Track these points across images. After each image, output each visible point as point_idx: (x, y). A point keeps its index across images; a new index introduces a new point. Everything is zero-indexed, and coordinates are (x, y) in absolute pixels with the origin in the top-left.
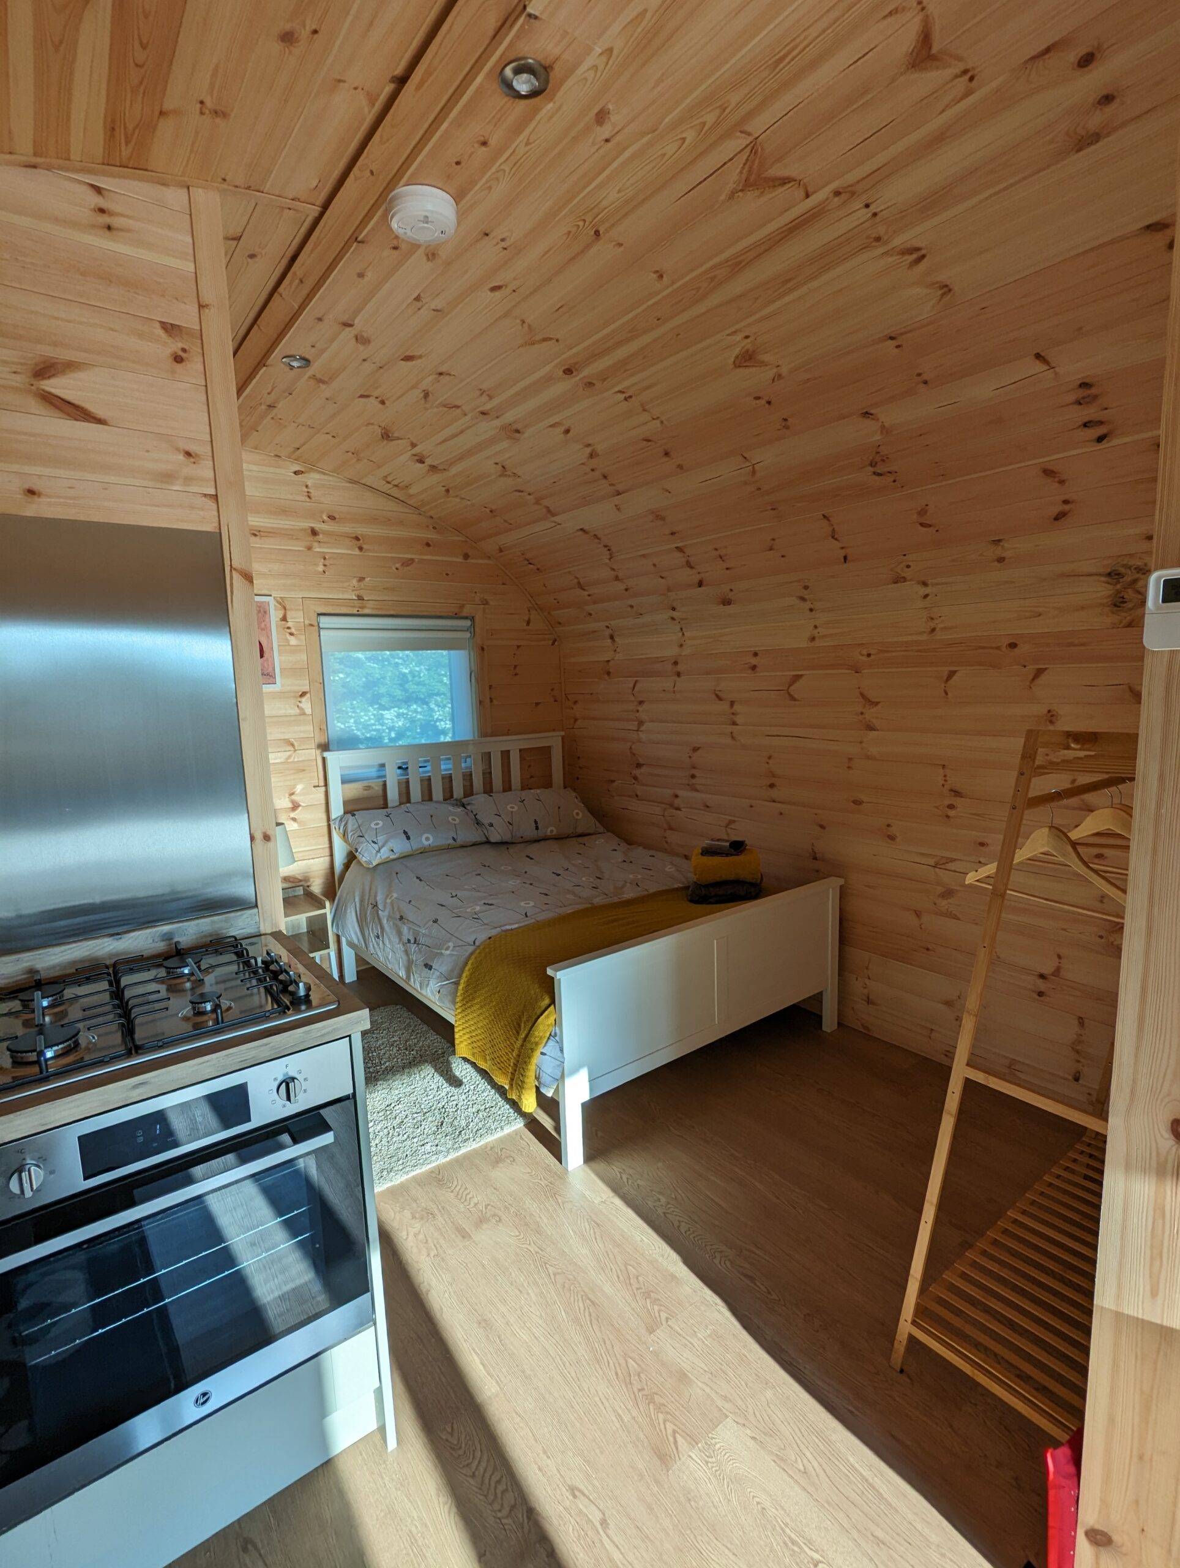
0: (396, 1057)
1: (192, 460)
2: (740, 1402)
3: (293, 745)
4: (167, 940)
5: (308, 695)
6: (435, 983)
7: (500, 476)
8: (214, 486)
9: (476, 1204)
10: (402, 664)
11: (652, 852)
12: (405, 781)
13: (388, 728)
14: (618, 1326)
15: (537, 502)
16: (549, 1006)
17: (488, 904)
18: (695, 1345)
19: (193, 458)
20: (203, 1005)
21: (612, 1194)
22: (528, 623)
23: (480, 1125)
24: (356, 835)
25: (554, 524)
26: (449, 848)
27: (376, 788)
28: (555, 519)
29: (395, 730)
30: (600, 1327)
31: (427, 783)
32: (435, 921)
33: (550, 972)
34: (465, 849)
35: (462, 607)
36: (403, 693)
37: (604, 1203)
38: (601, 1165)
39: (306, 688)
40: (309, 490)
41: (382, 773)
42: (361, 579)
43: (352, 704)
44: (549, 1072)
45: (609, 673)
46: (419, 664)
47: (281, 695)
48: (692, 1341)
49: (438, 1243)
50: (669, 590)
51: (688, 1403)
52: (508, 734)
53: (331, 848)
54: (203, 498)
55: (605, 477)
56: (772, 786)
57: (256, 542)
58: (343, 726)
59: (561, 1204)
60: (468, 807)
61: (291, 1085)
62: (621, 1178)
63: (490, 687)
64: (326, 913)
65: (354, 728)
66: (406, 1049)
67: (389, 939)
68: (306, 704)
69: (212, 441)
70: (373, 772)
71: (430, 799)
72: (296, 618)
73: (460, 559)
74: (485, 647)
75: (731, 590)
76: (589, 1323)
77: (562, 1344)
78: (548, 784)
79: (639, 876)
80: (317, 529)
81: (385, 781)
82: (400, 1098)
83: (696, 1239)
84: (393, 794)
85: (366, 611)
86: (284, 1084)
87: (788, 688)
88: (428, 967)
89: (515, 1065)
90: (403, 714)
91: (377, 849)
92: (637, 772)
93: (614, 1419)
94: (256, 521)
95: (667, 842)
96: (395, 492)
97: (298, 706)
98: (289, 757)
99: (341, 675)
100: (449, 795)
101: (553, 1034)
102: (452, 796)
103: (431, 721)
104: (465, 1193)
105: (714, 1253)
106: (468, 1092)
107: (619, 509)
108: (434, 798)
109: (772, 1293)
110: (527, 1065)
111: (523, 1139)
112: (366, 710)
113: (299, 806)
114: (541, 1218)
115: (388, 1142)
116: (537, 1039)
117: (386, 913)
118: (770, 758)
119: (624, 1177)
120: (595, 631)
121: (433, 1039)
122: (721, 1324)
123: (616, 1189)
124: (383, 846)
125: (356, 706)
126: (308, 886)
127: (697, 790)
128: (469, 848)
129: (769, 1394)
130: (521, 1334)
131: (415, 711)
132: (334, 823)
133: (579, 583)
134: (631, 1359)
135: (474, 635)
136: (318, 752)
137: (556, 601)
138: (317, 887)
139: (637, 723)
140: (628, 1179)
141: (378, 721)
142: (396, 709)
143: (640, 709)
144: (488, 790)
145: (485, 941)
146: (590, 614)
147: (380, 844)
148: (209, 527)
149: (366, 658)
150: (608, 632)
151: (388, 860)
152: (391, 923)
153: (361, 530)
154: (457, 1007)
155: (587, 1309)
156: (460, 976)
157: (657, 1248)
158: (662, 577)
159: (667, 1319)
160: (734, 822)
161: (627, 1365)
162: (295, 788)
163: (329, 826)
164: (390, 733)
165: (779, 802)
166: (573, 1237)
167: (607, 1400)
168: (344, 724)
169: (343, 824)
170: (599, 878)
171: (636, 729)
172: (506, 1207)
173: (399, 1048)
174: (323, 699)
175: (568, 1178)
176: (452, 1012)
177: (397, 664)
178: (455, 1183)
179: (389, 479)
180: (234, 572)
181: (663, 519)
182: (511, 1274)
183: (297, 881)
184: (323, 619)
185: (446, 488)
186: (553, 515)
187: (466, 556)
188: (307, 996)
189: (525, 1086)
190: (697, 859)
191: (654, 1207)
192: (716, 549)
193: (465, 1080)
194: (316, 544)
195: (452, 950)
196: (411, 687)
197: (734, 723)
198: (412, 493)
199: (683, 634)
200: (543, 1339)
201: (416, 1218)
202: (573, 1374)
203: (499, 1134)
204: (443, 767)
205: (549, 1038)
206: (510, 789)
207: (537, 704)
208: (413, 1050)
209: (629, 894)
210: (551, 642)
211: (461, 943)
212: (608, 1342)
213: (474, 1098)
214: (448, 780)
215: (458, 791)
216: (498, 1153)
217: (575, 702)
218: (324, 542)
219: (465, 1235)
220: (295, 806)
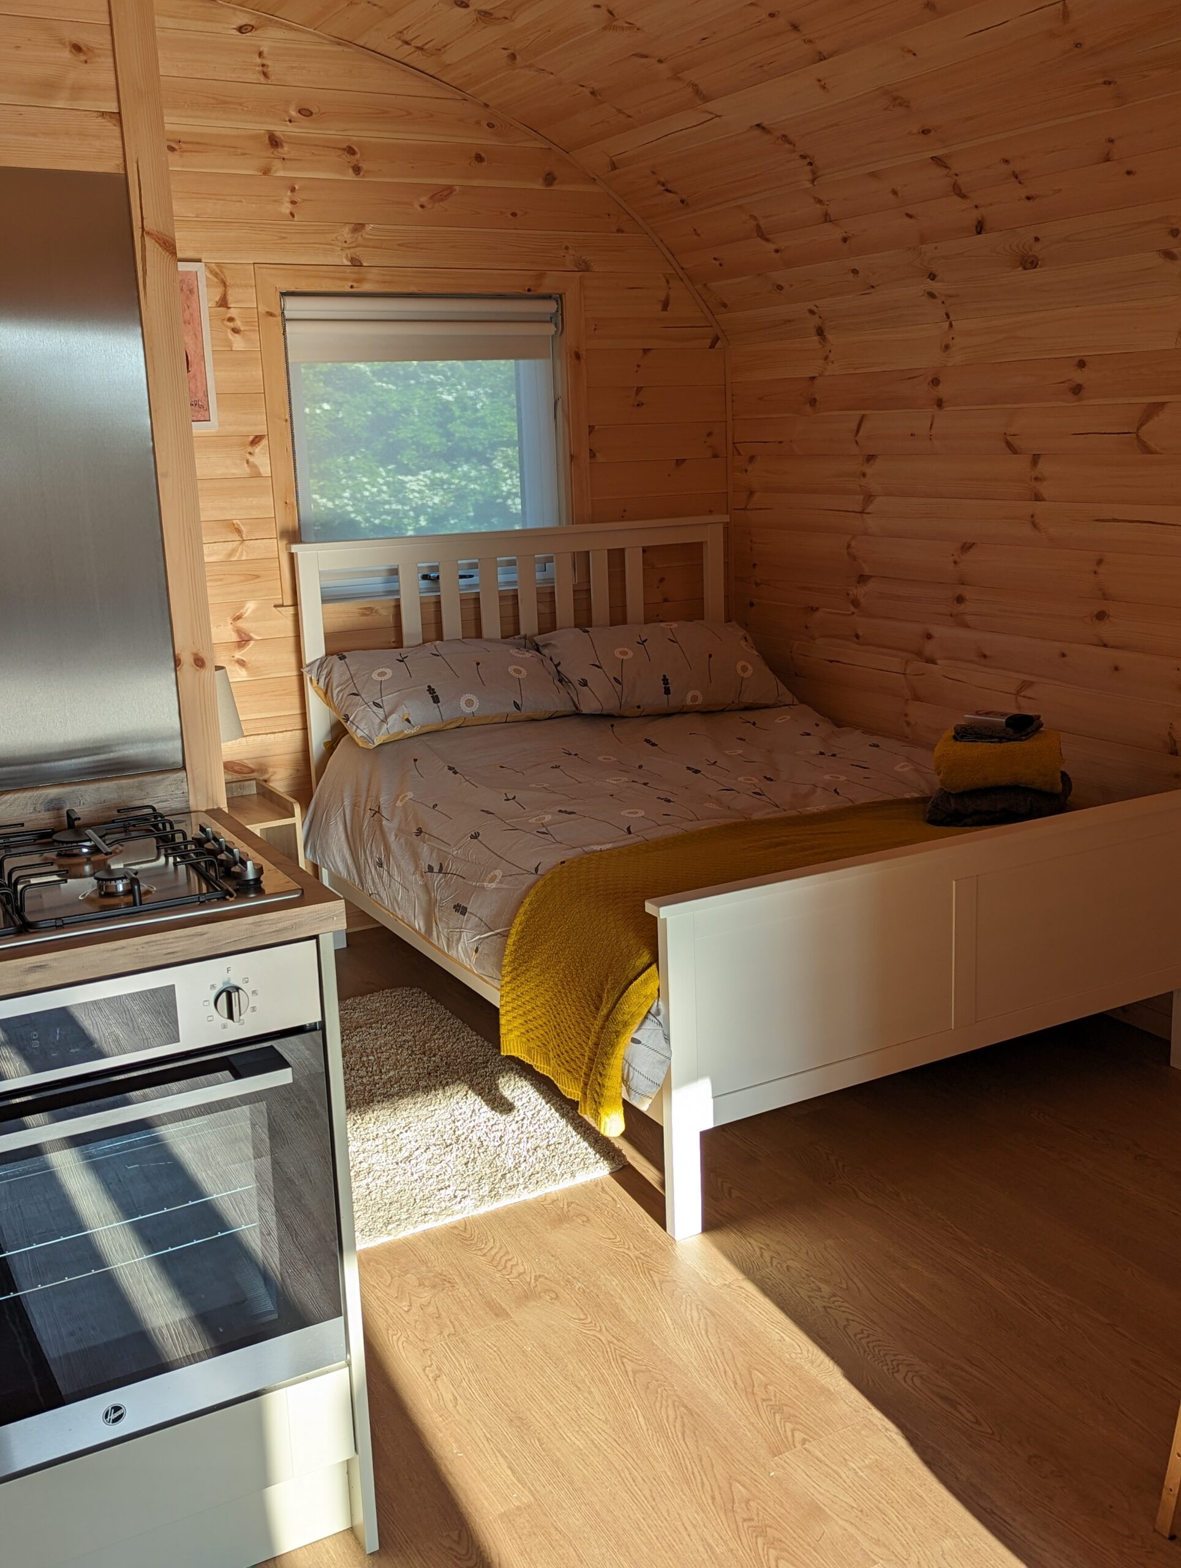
0: (406, 1063)
1: (83, 57)
2: (899, 1548)
3: (239, 531)
4: (54, 809)
5: (264, 442)
6: (470, 935)
7: (604, 28)
8: (115, 99)
9: (520, 1274)
10: (441, 384)
11: (875, 740)
12: (434, 600)
13: (413, 509)
14: (725, 1442)
15: (676, 76)
16: (649, 965)
17: (565, 812)
18: (843, 1475)
19: (85, 54)
20: (113, 882)
21: (741, 1277)
22: (665, 306)
23: (538, 1167)
24: (347, 692)
25: (710, 116)
26: (507, 722)
27: (383, 612)
28: (709, 106)
29: (426, 513)
30: (697, 1441)
31: (473, 605)
32: (475, 836)
33: (649, 908)
34: (537, 723)
35: (541, 276)
36: (444, 440)
37: (729, 1286)
38: (731, 1238)
39: (261, 430)
40: (265, 62)
41: (393, 586)
42: (358, 228)
43: (347, 462)
44: (644, 1070)
45: (813, 402)
46: (474, 384)
47: (219, 442)
48: (839, 1470)
49: (457, 1319)
50: (923, 240)
51: (818, 1541)
52: (622, 518)
53: (304, 715)
54: (100, 120)
55: (795, 27)
56: (1101, 616)
57: (176, 164)
58: (330, 505)
59: (658, 1284)
60: (545, 651)
61: (234, 995)
62: (762, 1255)
63: (591, 429)
64: (294, 825)
65: (350, 508)
66: (424, 1053)
67: (398, 867)
68: (261, 458)
69: (111, 25)
70: (377, 583)
71: (479, 635)
72: (243, 301)
73: (538, 185)
74: (583, 353)
75: (1037, 239)
76: (680, 1435)
77: (635, 1457)
78: (694, 611)
79: (843, 778)
80: (277, 134)
81: (398, 600)
82: (410, 1123)
83: (871, 1345)
84: (412, 623)
85: (366, 287)
86: (224, 995)
87: (1138, 429)
88: (461, 910)
89: (591, 1060)
90: (443, 482)
91: (382, 717)
92: (859, 591)
93: (701, 1549)
94: (175, 123)
95: (908, 724)
96: (417, 59)
97: (248, 462)
98: (233, 552)
99: (326, 406)
100: (511, 630)
101: (653, 1011)
102: (517, 631)
103: (497, 497)
104: (505, 1258)
105: (897, 1366)
106: (522, 1120)
107: (824, 87)
108: (486, 633)
109: (983, 1422)
110: (609, 1059)
111: (607, 1193)
112: (373, 474)
113: (250, 639)
114: (622, 1299)
115: (387, 1182)
116: (626, 1017)
117: (395, 824)
118: (1100, 562)
119: (767, 1255)
120: (790, 321)
121: (470, 1040)
122: (890, 1454)
123: (749, 1271)
124: (391, 713)
125: (355, 465)
126: (265, 781)
127: (966, 626)
128: (542, 723)
129: (948, 1543)
130: (573, 1438)
131: (465, 476)
132: (310, 672)
133: (758, 227)
134: (739, 1483)
135: (561, 330)
136: (283, 543)
137: (717, 263)
138: (280, 782)
139: (862, 497)
140: (772, 1258)
141: (395, 496)
142: (428, 472)
143: (869, 471)
144: (584, 621)
145: (555, 867)
146: (780, 288)
147: (387, 708)
148: (109, 166)
149: (374, 373)
150: (815, 321)
151: (400, 737)
152: (402, 840)
153: (360, 134)
154: (504, 972)
155: (679, 1417)
156: (510, 924)
157: (805, 1353)
158: (909, 216)
159: (804, 1441)
160: (1030, 684)
161: (731, 1489)
162: (242, 607)
163: (301, 677)
164: (416, 519)
165: (1112, 647)
166: (672, 1327)
167: (694, 1526)
168: (333, 501)
169: (325, 672)
170: (770, 780)
171: (860, 510)
172: (568, 1281)
173: (413, 1051)
174: (290, 449)
175: (674, 1249)
176: (496, 984)
177: (432, 385)
178: (491, 1244)
179: (408, 37)
180: (147, 238)
181: (904, 103)
182: (566, 1366)
183: (246, 770)
184: (291, 304)
185: (510, 51)
186: (706, 99)
187: (550, 179)
188: (257, 881)
189: (606, 1092)
190: (947, 747)
191: (809, 1297)
192: (1006, 161)
193: (518, 1104)
194: (277, 164)
195: (501, 882)
196: (459, 429)
197: (1038, 498)
198: (448, 62)
199: (951, 325)
200: (605, 1447)
201: (425, 1286)
202: (647, 1493)
203: (568, 1183)
204: (501, 578)
205: (646, 1018)
206: (624, 622)
207: (679, 462)
208: (434, 1056)
209: (819, 804)
210: (709, 342)
211: (515, 870)
212: (704, 1459)
213: (531, 1129)
214: (511, 600)
215: (528, 623)
216: (563, 1208)
217: (752, 459)
218: (291, 160)
219: (499, 1312)
220: (243, 640)
